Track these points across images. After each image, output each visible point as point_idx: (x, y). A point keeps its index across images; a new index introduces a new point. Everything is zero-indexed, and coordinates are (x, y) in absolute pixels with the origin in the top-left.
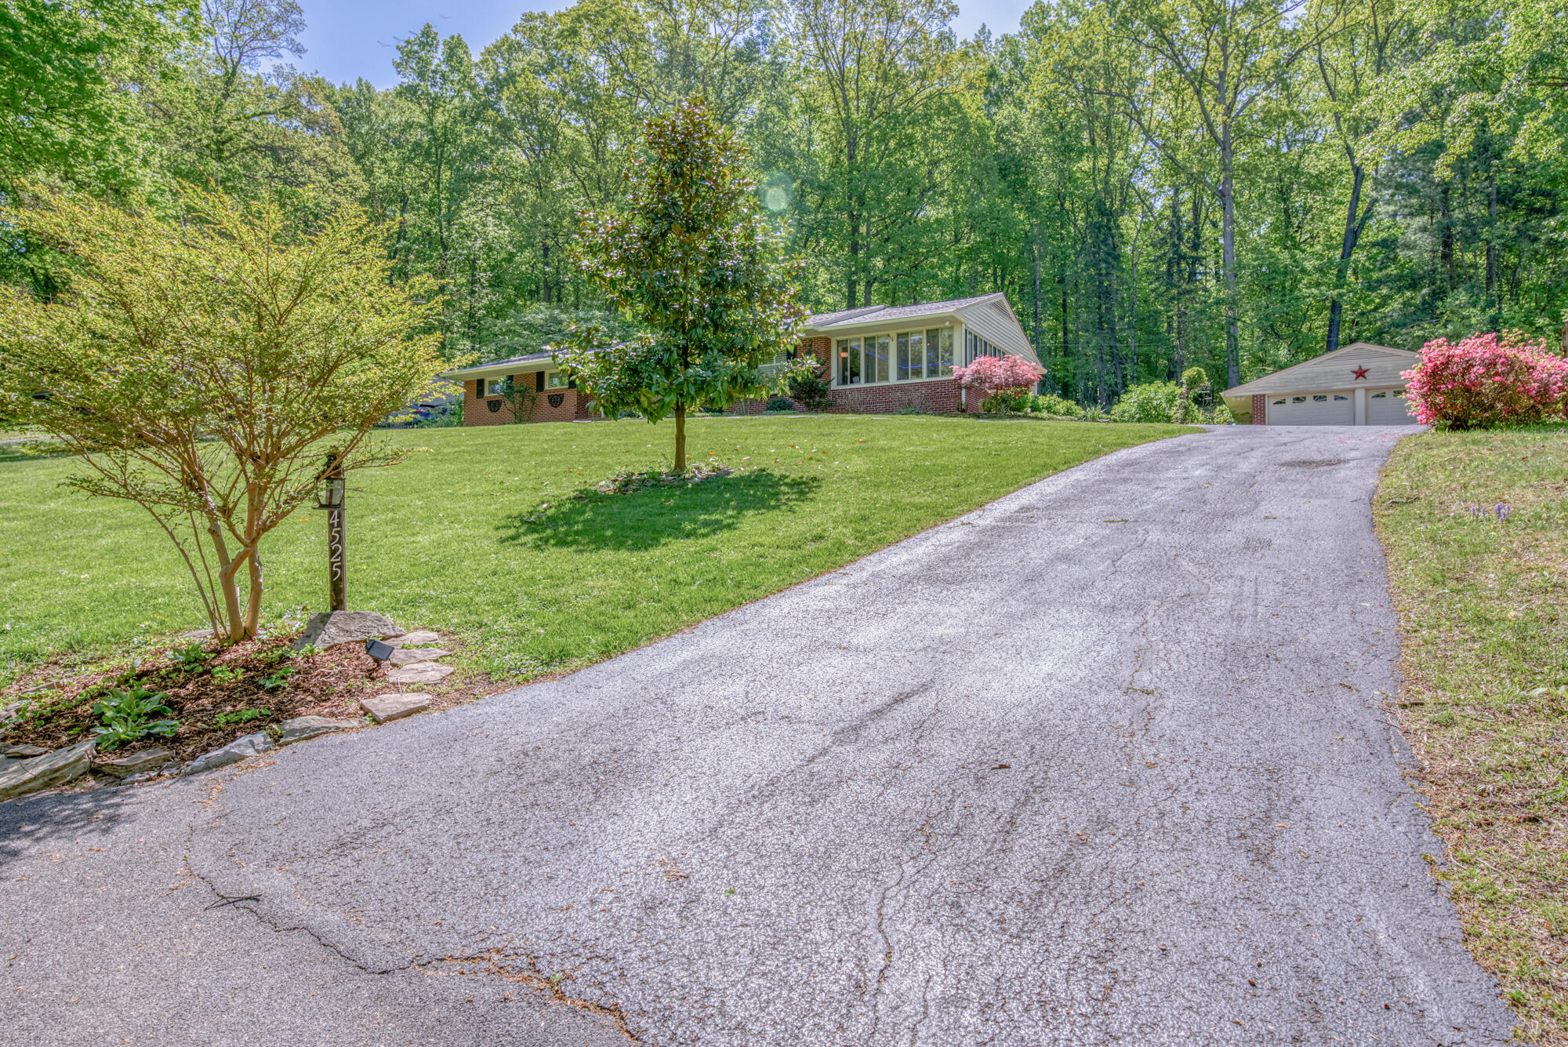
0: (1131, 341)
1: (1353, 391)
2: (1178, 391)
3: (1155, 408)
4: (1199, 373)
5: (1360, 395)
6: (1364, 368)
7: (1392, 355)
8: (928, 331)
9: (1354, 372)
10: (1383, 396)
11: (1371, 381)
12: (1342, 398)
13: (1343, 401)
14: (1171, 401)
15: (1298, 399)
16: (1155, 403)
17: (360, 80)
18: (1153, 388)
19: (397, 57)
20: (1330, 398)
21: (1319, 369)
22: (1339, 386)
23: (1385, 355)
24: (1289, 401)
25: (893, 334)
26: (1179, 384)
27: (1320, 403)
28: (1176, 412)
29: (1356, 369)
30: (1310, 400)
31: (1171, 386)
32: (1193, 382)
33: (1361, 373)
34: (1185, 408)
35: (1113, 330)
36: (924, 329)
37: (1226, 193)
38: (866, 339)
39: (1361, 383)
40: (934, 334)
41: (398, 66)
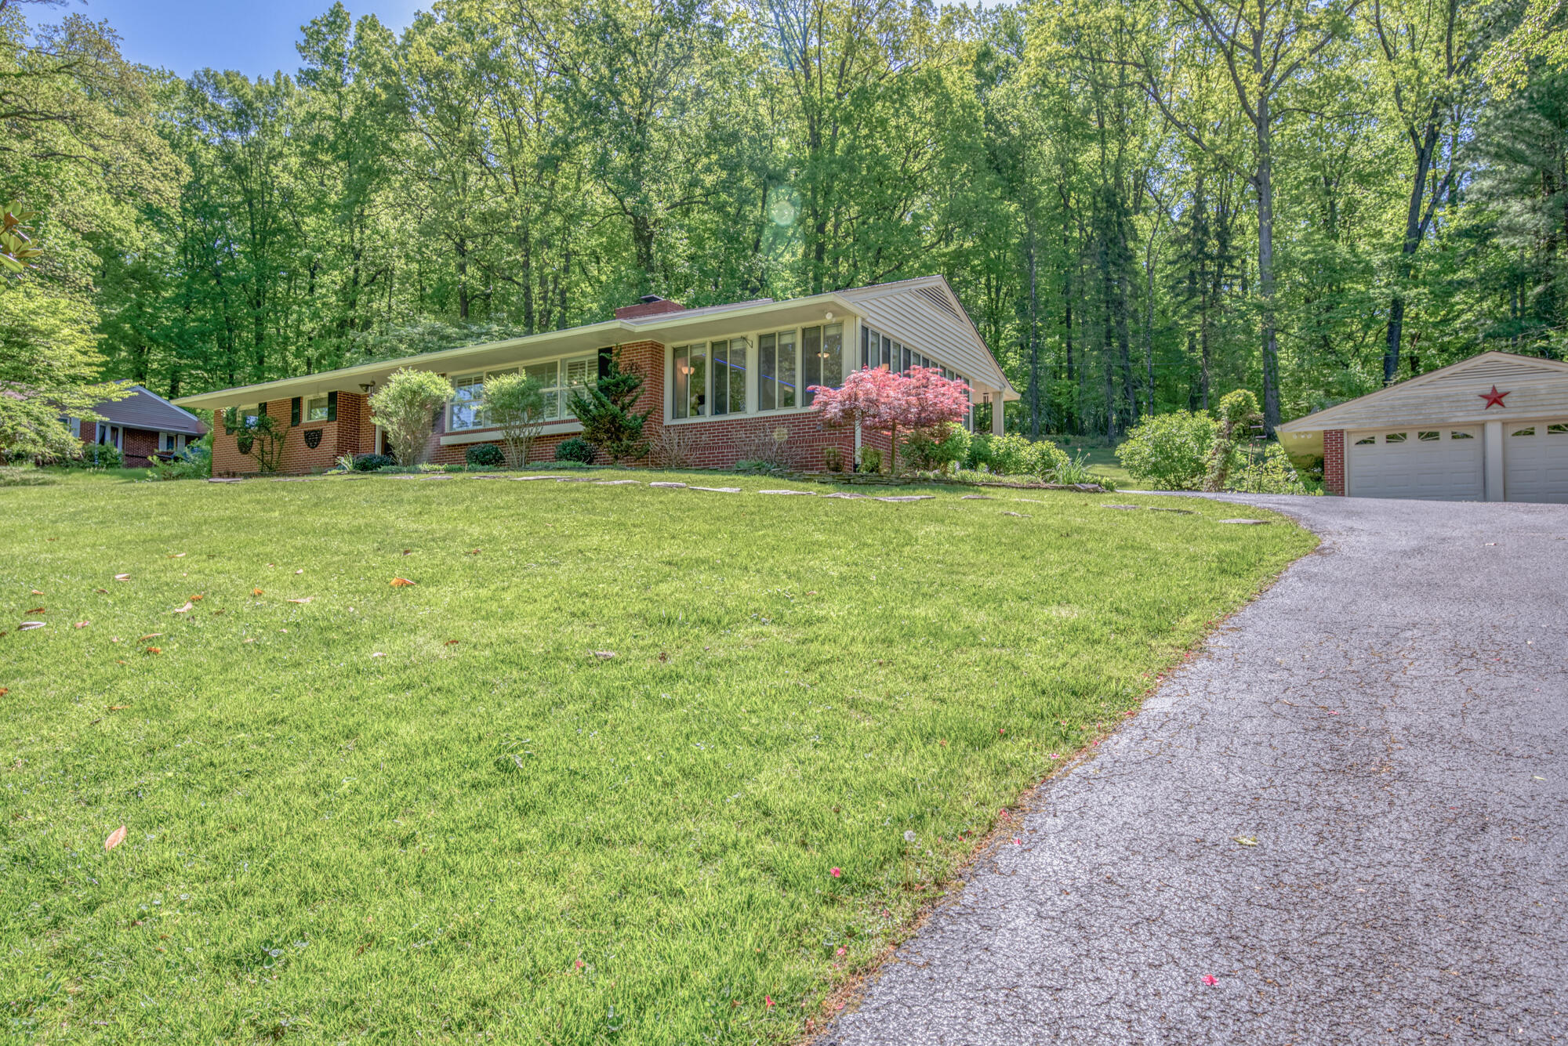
0: (1147, 360)
1: (1482, 425)
2: (1214, 426)
3: (1179, 449)
4: (1247, 399)
5: (1494, 433)
6: (1500, 390)
7: (1546, 371)
8: (804, 330)
9: (1484, 397)
10: (1532, 433)
11: (1512, 410)
12: (1467, 436)
13: (1466, 440)
14: (1202, 437)
15: (1391, 438)
16: (1178, 441)
17: (278, 73)
18: (1175, 420)
19: (301, 38)
20: (1445, 435)
21: (1429, 392)
22: (1460, 417)
23: (1534, 370)
24: (1380, 439)
25: (753, 336)
26: (1215, 416)
27: (1430, 444)
28: (1211, 459)
29: (1488, 391)
30: (1412, 437)
31: (1202, 417)
32: (1237, 412)
33: (1495, 399)
34: (1226, 451)
35: (1124, 346)
36: (798, 326)
37: (1262, 180)
38: (713, 345)
39: (1496, 413)
40: (813, 335)
41: (301, 49)
